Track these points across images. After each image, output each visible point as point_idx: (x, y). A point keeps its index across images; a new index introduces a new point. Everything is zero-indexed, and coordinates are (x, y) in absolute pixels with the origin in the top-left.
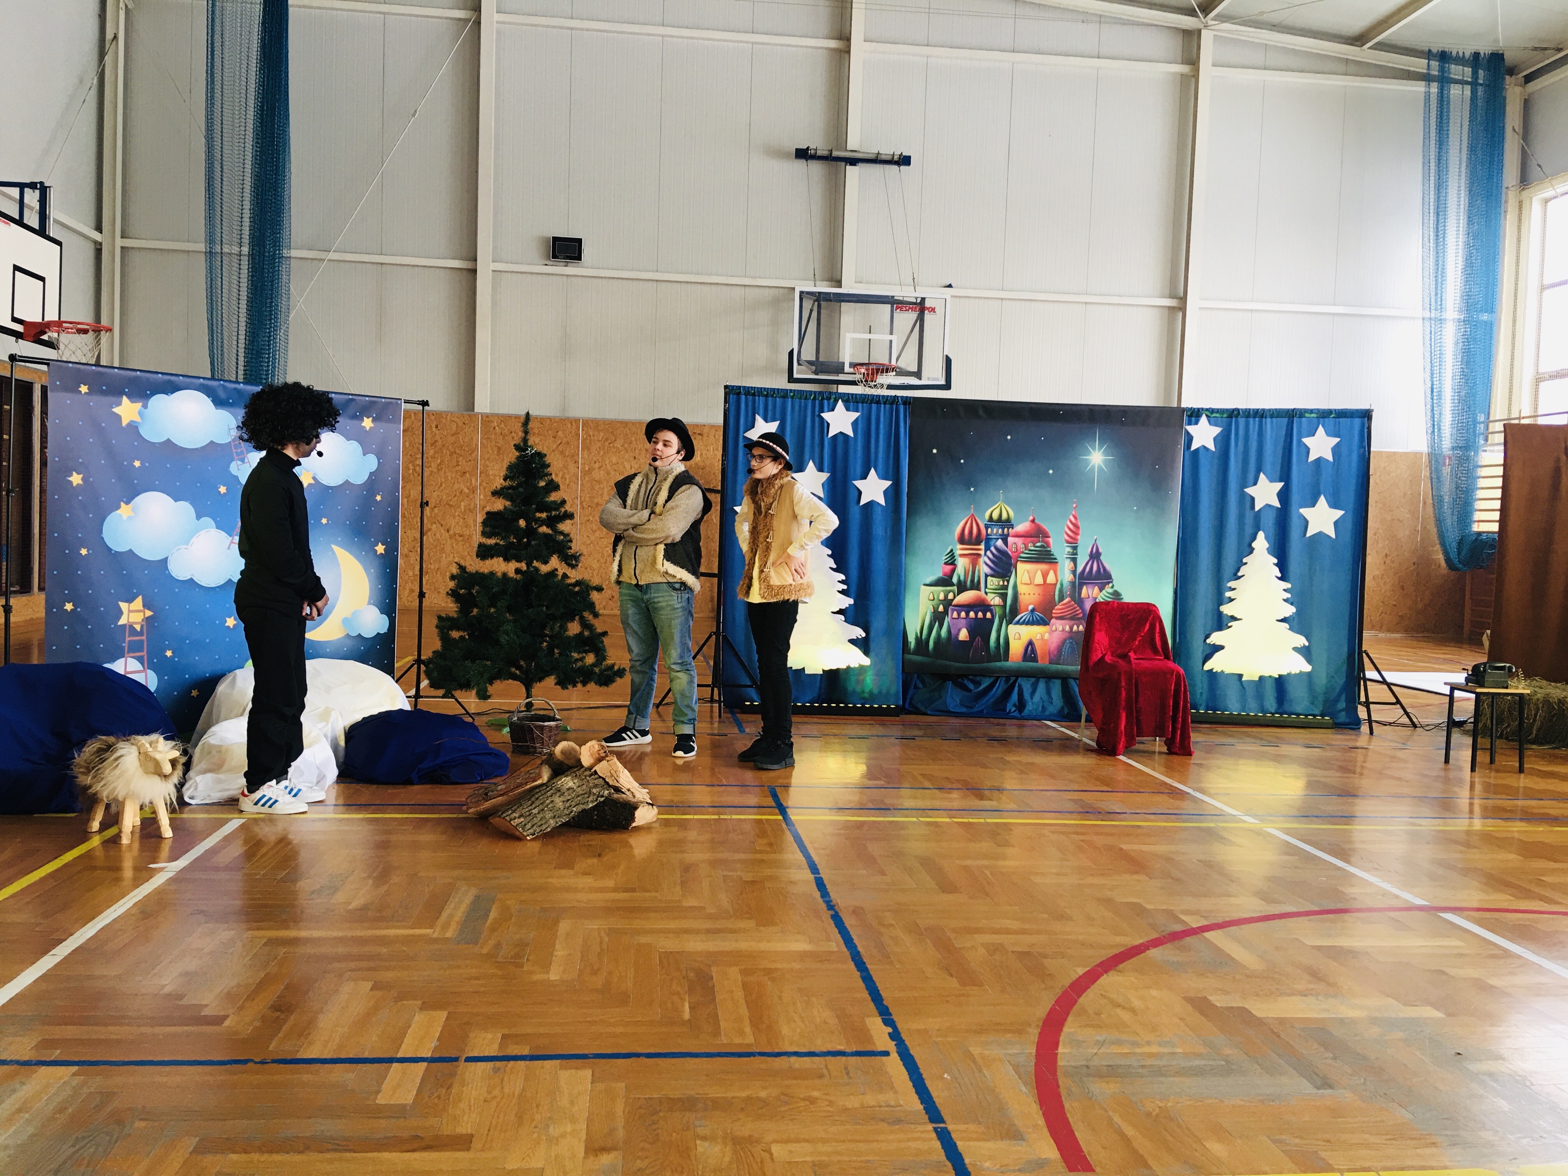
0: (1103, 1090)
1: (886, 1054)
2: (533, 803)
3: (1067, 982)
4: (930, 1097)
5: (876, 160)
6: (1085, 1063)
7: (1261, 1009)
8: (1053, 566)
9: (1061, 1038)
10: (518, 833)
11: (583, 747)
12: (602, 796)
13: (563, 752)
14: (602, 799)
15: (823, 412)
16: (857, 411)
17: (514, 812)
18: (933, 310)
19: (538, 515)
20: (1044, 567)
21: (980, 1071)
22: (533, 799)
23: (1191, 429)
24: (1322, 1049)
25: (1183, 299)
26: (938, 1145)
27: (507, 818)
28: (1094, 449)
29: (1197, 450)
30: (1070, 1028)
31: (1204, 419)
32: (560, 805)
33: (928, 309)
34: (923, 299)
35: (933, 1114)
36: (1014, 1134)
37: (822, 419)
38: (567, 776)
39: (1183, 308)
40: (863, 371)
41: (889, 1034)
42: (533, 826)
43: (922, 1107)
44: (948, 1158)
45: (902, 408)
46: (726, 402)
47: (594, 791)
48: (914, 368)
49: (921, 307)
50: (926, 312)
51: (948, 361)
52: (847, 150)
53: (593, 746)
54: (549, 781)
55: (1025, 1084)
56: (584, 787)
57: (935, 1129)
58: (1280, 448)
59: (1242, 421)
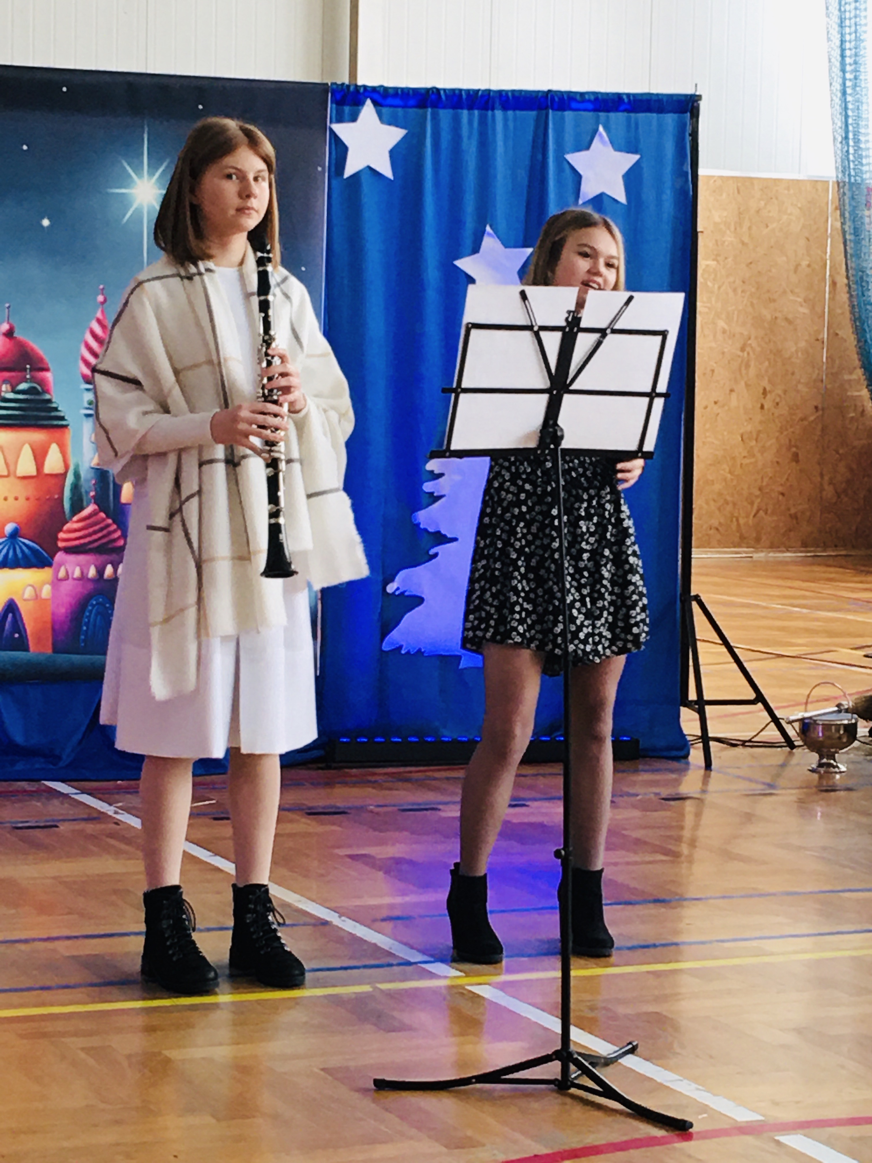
8: (57, 433)
20: (37, 436)
23: (342, 130)
28: (138, 169)
29: (356, 176)
31: (368, 110)
58: (523, 175)
59: (445, 115)
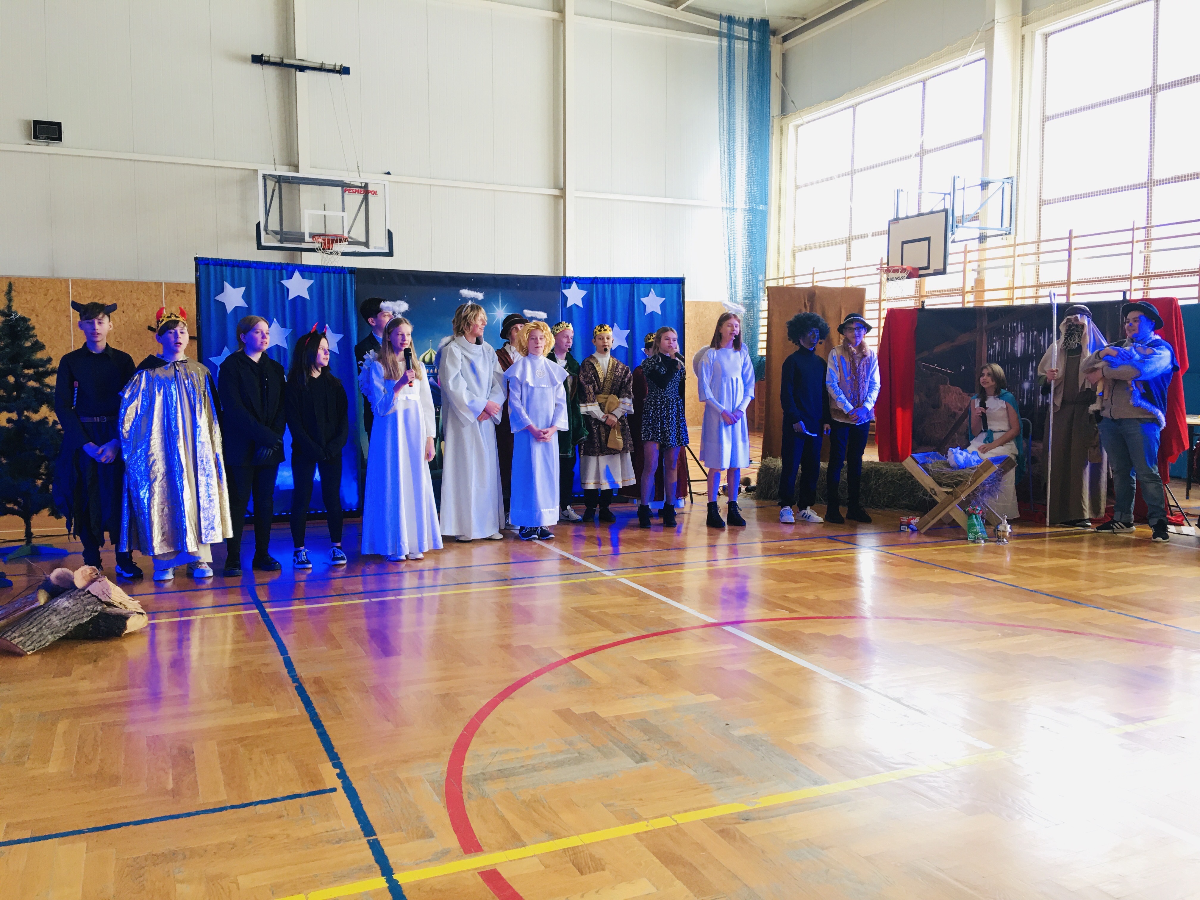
0: (492, 789)
1: (334, 790)
2: (31, 623)
3: (473, 712)
4: (366, 817)
5: (321, 69)
6: (481, 771)
7: (606, 712)
9: (467, 755)
10: (18, 650)
11: (76, 572)
12: (96, 611)
13: (58, 578)
14: (96, 614)
15: (282, 280)
16: (312, 279)
17: (14, 632)
18: (375, 193)
19: (26, 371)
21: (406, 791)
22: (31, 620)
23: (566, 292)
24: (642, 734)
25: (563, 190)
26: (370, 852)
27: (8, 638)
28: (498, 306)
29: (571, 307)
30: (475, 746)
31: (574, 285)
32: (58, 623)
33: (371, 192)
34: (367, 184)
35: (367, 829)
36: (428, 834)
37: (283, 285)
38: (62, 597)
39: (563, 196)
40: (320, 240)
41: (338, 775)
42: (32, 643)
43: (359, 826)
44: (377, 861)
45: (348, 276)
46: (196, 271)
47: (88, 607)
48: (364, 240)
49: (365, 190)
50: (370, 194)
51: (390, 234)
52: (296, 59)
53: (85, 570)
54: (46, 603)
55: (437, 795)
56: (79, 605)
57: (368, 841)
58: (626, 305)
59: (600, 286)
